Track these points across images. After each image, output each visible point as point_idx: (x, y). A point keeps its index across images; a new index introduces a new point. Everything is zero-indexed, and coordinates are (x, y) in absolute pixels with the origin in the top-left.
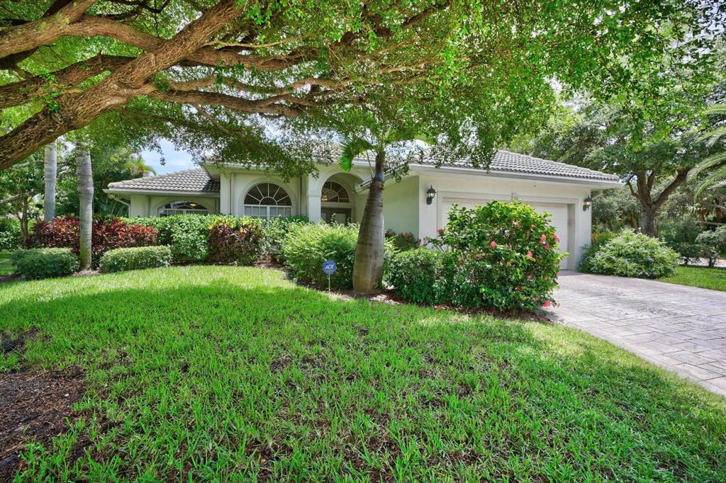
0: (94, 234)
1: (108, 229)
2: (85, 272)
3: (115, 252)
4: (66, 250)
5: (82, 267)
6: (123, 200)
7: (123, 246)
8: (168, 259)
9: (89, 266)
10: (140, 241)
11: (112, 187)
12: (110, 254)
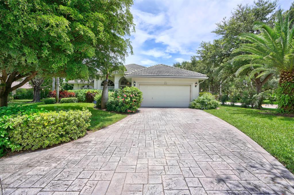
0: (59, 94)
1: (63, 93)
2: (57, 103)
3: (63, 99)
4: (54, 98)
5: (57, 102)
6: (72, 85)
7: (66, 97)
8: (76, 101)
9: (58, 102)
10: (70, 96)
11: (69, 82)
12: (62, 99)
